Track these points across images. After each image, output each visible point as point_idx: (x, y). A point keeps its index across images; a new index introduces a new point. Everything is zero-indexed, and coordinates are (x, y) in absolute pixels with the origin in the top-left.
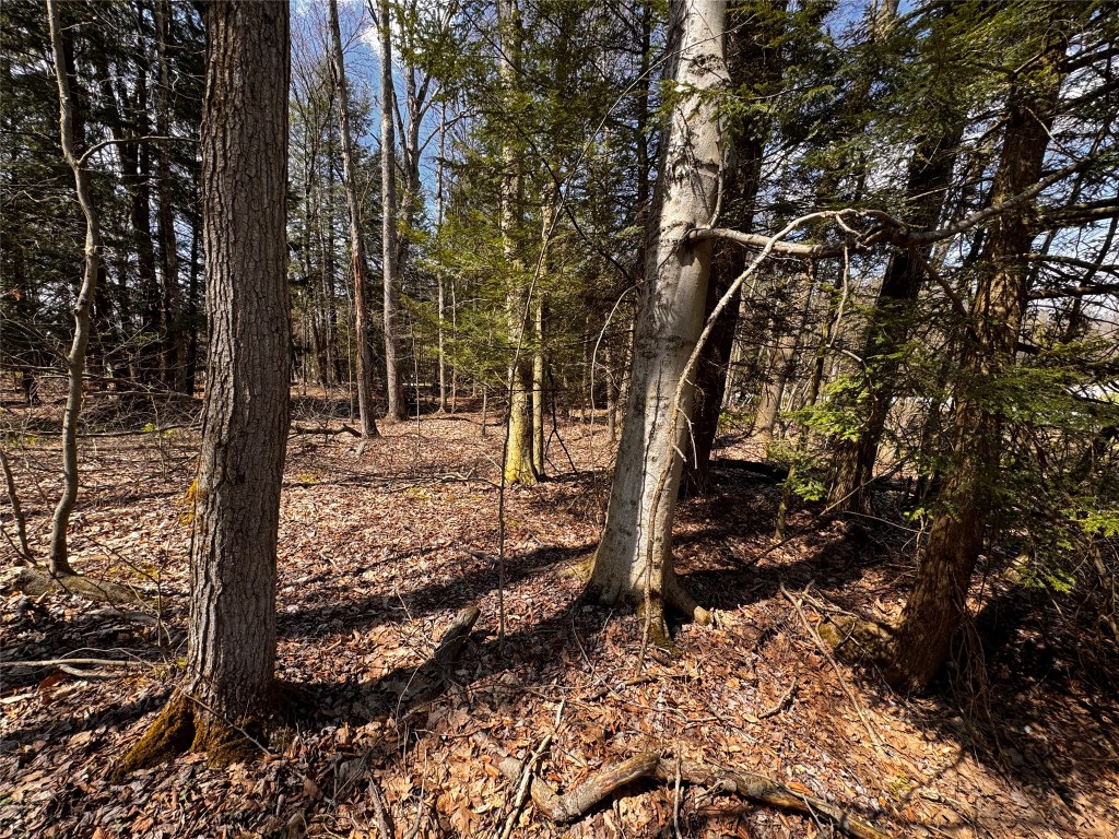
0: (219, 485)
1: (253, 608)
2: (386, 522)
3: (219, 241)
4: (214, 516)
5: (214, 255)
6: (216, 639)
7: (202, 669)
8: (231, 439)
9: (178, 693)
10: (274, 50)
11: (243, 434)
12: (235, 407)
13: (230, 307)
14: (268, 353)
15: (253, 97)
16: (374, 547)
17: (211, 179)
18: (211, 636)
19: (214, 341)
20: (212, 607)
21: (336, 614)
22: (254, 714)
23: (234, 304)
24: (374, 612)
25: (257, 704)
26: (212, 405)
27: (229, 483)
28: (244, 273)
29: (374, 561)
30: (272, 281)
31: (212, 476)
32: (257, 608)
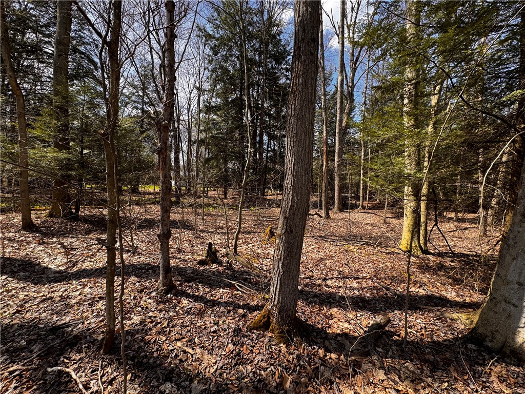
0: (284, 233)
1: (291, 283)
2: (336, 259)
3: (291, 142)
4: (282, 244)
5: (289, 147)
6: (279, 292)
7: (274, 302)
8: (289, 216)
9: (266, 308)
10: (313, 65)
11: (294, 214)
12: (291, 203)
13: (292, 166)
14: (304, 182)
15: (306, 85)
16: (331, 270)
17: (290, 120)
18: (278, 290)
19: (286, 178)
20: (279, 279)
21: (315, 296)
22: (289, 327)
23: (294, 164)
24: (332, 301)
25: (290, 323)
26: (284, 202)
27: (288, 232)
28: (298, 153)
29: (331, 276)
30: (307, 154)
31: (282, 229)
32: (293, 284)
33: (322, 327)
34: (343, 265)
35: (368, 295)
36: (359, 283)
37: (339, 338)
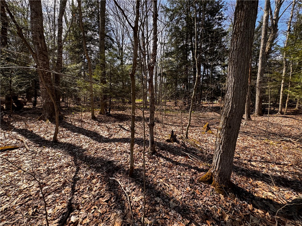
0: (225, 128)
1: (229, 159)
2: (258, 148)
3: (232, 68)
4: (223, 135)
5: (230, 71)
6: (219, 163)
7: (215, 169)
8: (229, 117)
9: (210, 171)
10: (254, 10)
11: (232, 116)
12: (231, 109)
13: (233, 84)
14: (241, 95)
15: (246, 27)
16: (255, 155)
17: (232, 53)
19: (227, 93)
20: (220, 155)
21: (243, 170)
22: (226, 185)
23: (234, 83)
24: (257, 176)
25: (227, 183)
26: (225, 108)
27: (227, 127)
28: (238, 74)
29: (255, 159)
30: (245, 75)
31: (223, 125)
33: (250, 191)
34: (265, 153)
35: (290, 177)
36: (280, 167)
37: (264, 201)
